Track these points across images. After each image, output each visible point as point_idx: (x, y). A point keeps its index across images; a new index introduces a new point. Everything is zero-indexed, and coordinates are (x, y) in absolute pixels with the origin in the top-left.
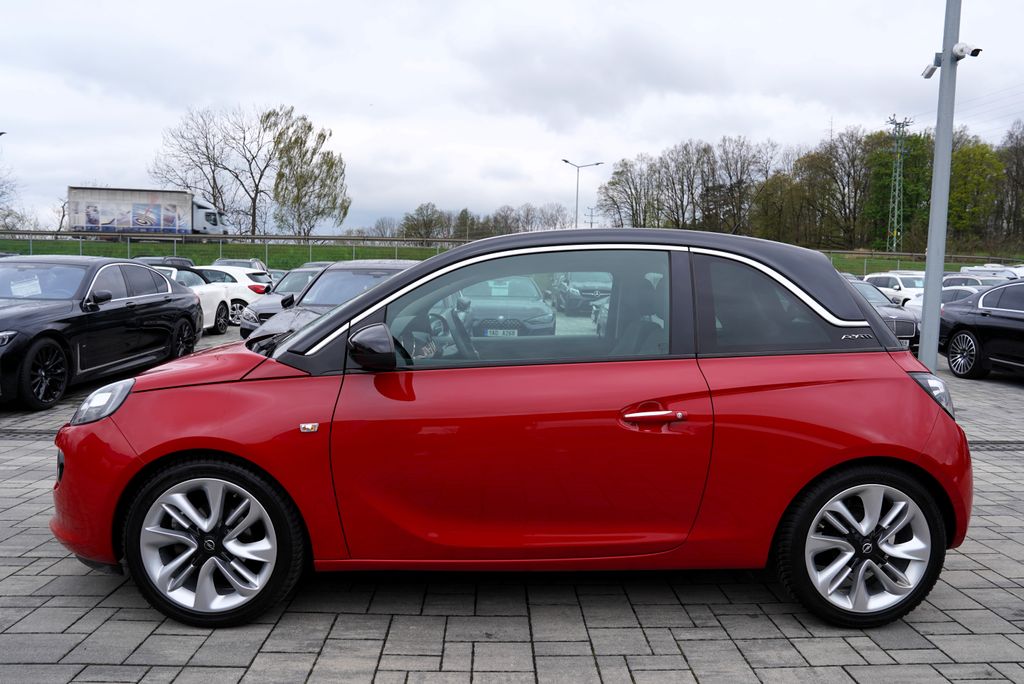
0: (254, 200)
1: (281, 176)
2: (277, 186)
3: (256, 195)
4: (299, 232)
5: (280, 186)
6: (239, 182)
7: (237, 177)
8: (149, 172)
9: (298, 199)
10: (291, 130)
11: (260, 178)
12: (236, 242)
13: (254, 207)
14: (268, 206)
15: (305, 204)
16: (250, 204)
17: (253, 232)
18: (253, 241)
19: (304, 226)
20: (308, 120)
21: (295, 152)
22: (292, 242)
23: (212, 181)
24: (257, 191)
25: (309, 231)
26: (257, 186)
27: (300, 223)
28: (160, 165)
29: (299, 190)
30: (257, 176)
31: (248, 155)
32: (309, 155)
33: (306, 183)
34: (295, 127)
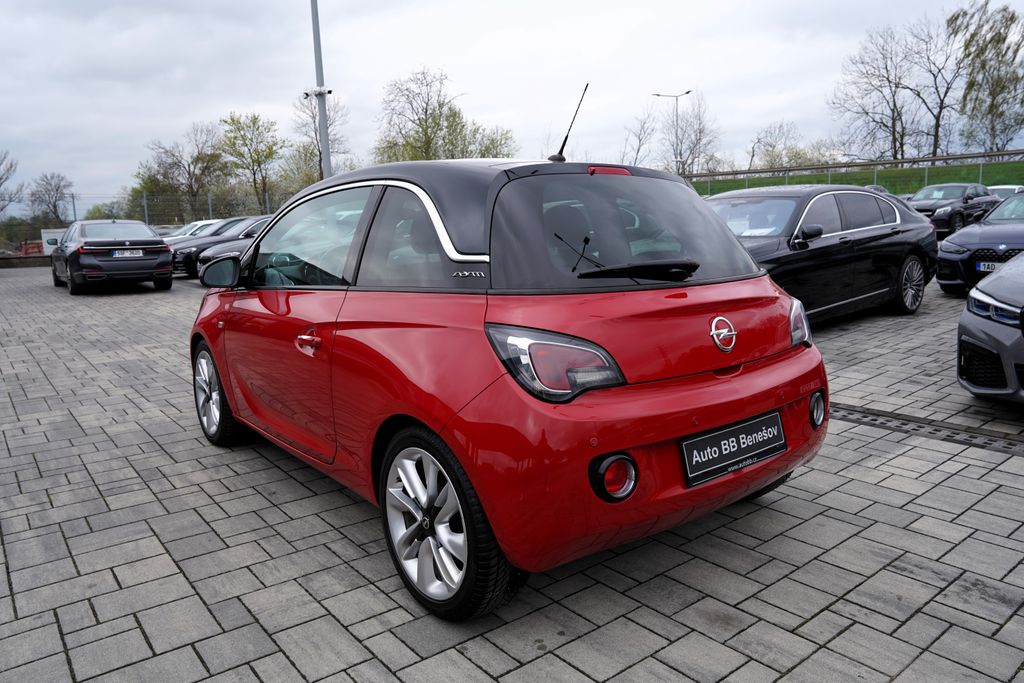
0: (937, 118)
1: (971, 85)
2: (965, 97)
3: (940, 113)
4: (991, 149)
5: (968, 98)
6: (921, 100)
7: (918, 95)
8: (828, 103)
9: (993, 107)
10: (986, 28)
11: (946, 93)
12: (915, 166)
13: (937, 126)
14: (955, 121)
15: (1002, 113)
16: (933, 122)
17: (934, 153)
18: (933, 164)
19: (998, 140)
20: (1011, 9)
21: (990, 54)
22: (980, 161)
23: (891, 104)
24: (942, 107)
25: (1004, 146)
26: (942, 101)
27: (994, 136)
28: (839, 94)
29: (994, 99)
30: (942, 91)
31: (933, 67)
32: (1010, 53)
33: (1003, 88)
34: (991, 23)
